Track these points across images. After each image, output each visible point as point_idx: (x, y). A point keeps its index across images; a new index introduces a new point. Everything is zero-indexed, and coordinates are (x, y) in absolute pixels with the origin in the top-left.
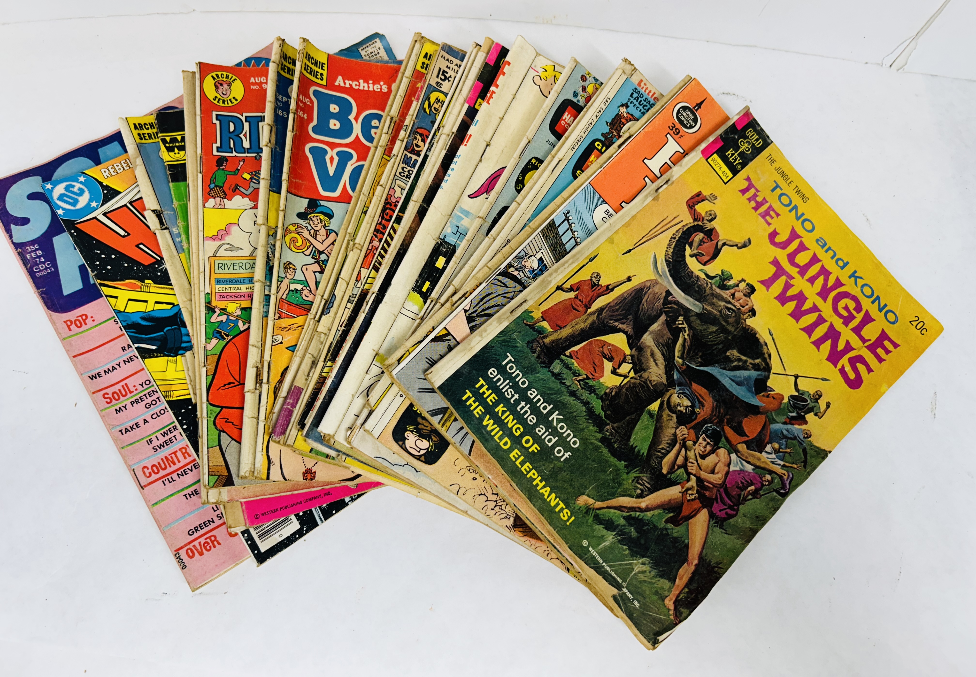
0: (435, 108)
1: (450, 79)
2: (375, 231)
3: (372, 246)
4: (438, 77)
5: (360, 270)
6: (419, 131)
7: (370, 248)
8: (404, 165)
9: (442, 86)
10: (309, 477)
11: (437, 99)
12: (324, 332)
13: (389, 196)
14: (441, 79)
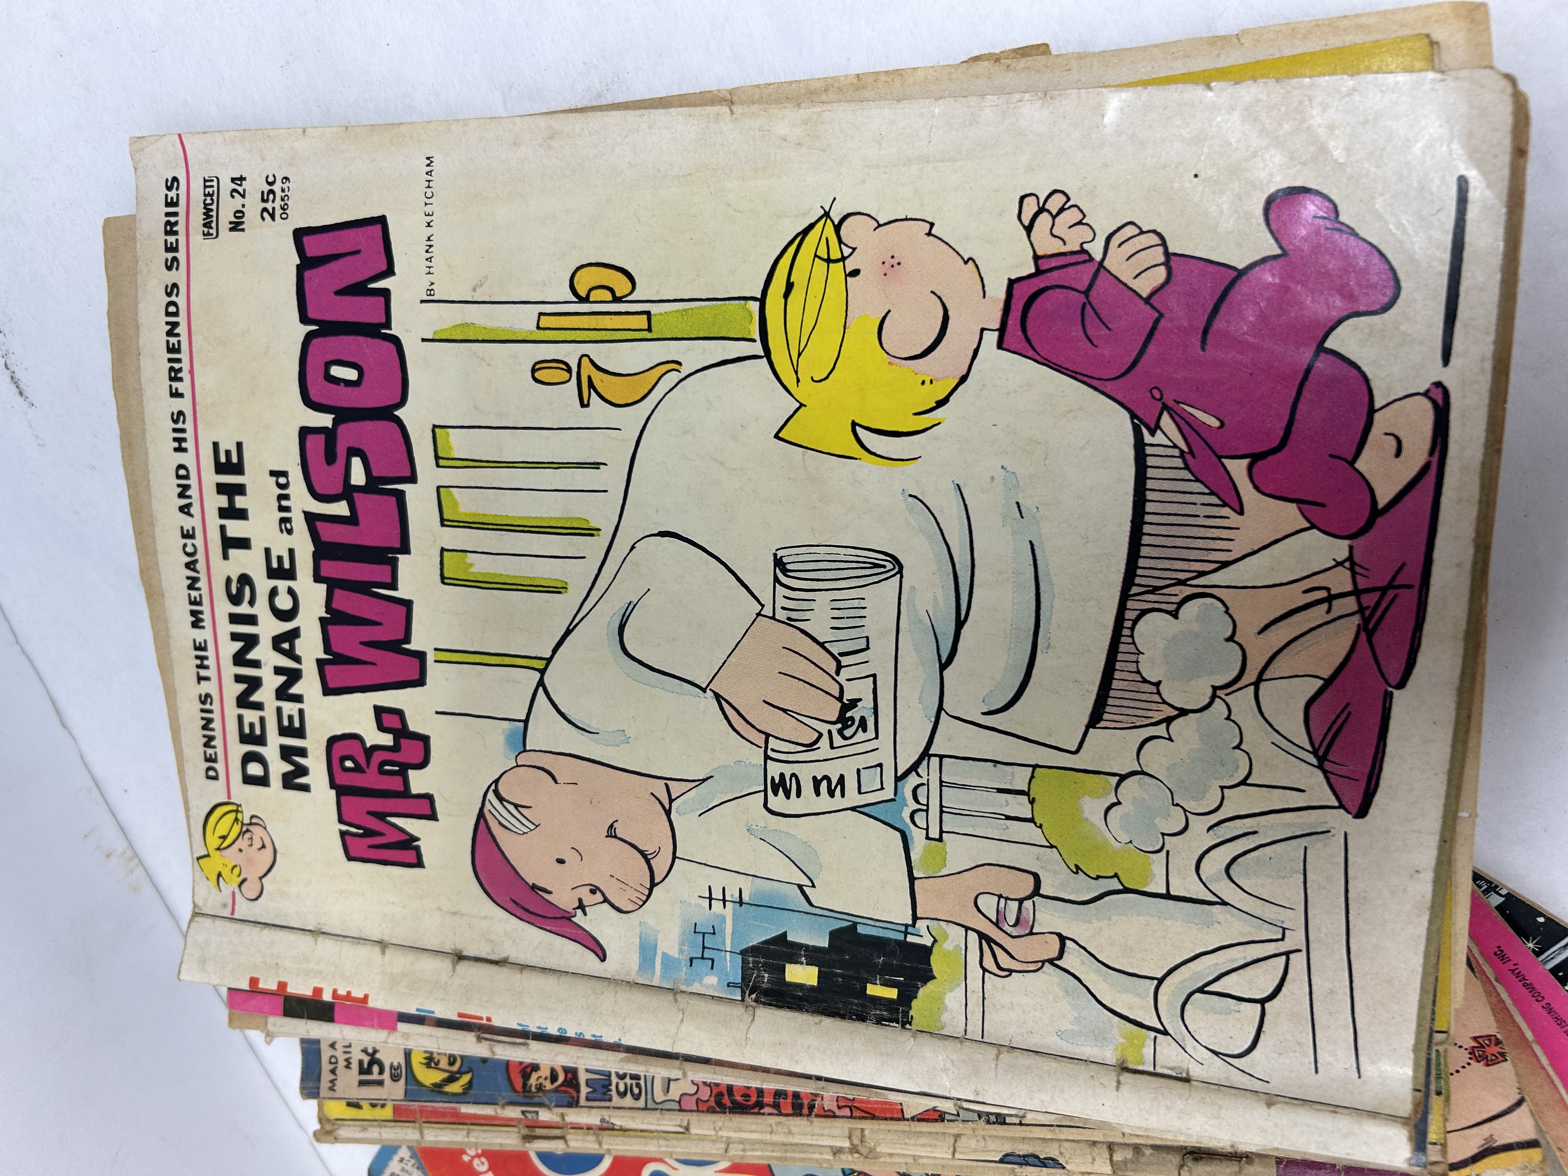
0: (451, 1064)
1: (370, 1051)
2: (801, 1115)
3: (839, 1107)
4: (380, 1083)
5: (913, 1119)
7: (847, 1112)
8: (614, 1093)
9: (395, 1064)
10: (1495, 1050)
12: (1107, 1155)
13: (702, 1107)
14: (381, 1072)
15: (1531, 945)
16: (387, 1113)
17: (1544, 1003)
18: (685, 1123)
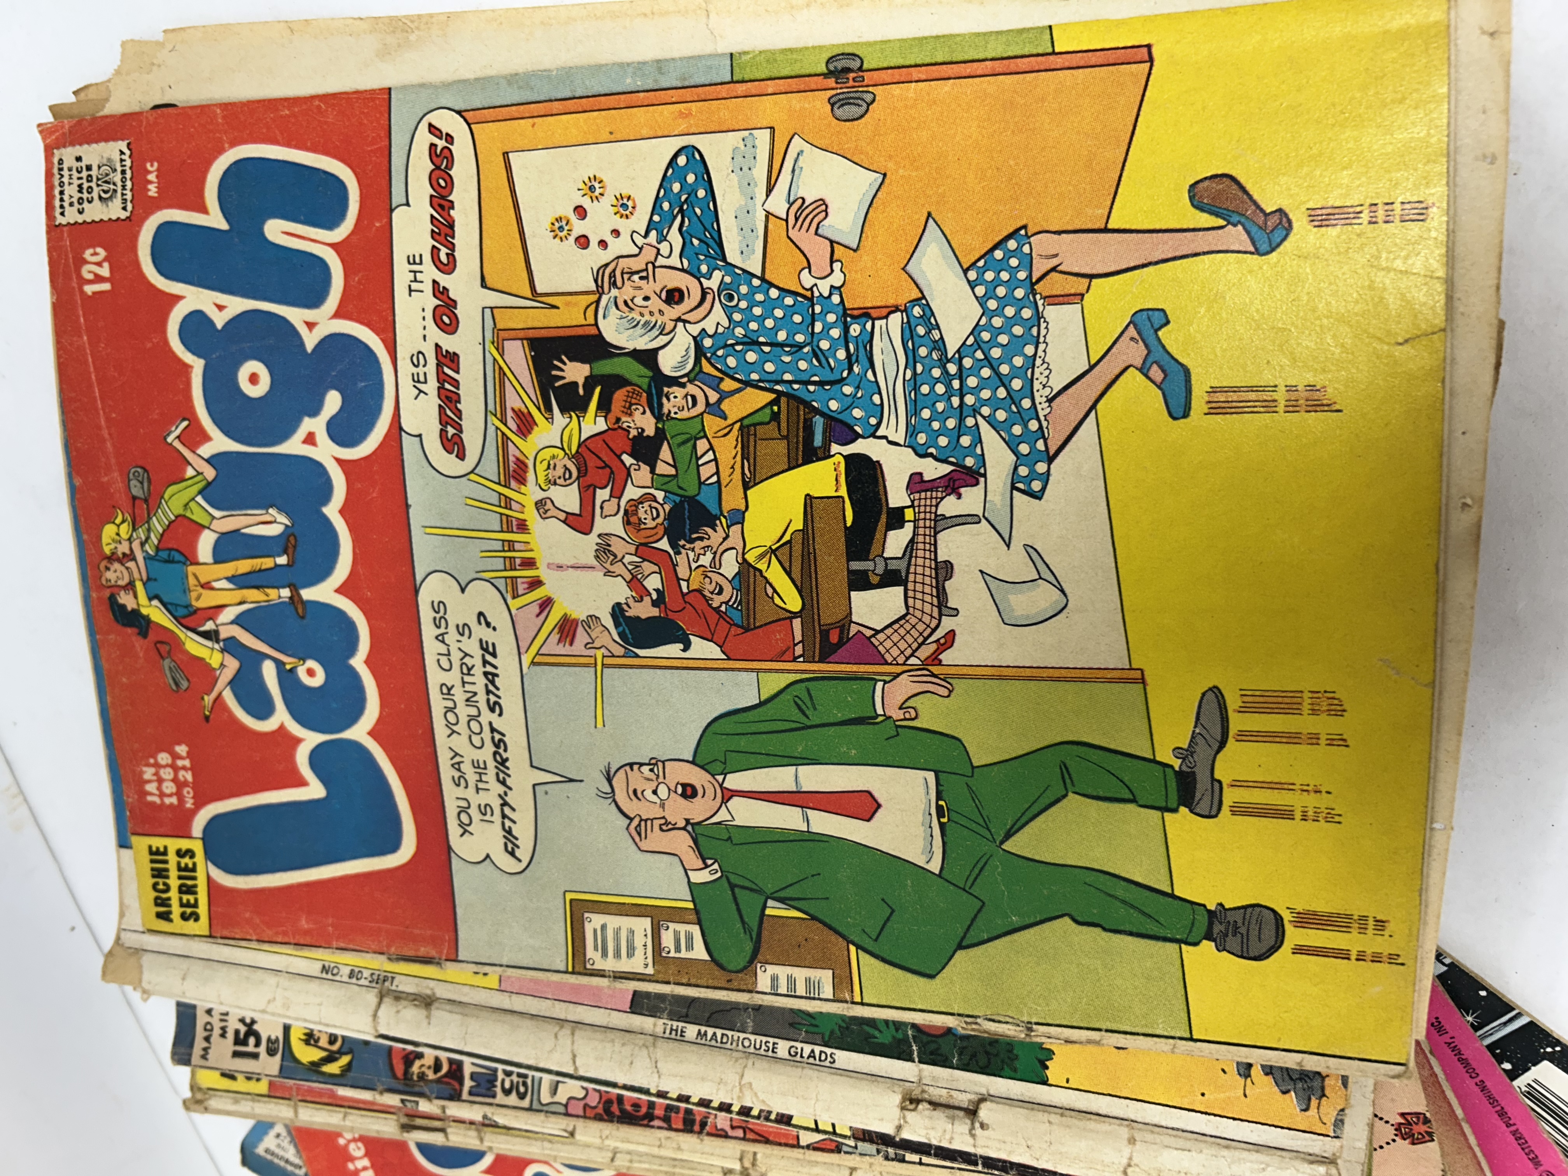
0: (331, 1043)
1: (248, 1021)
2: (691, 1131)
3: (733, 1128)
4: (255, 1056)
5: (808, 1147)
6: (399, 1072)
7: (740, 1133)
8: (498, 1090)
10: (1423, 1128)
11: (307, 1042)
13: (589, 1113)
14: (258, 1044)
15: (1470, 1019)
16: (262, 1087)
17: (1477, 1080)
18: (570, 1129)
